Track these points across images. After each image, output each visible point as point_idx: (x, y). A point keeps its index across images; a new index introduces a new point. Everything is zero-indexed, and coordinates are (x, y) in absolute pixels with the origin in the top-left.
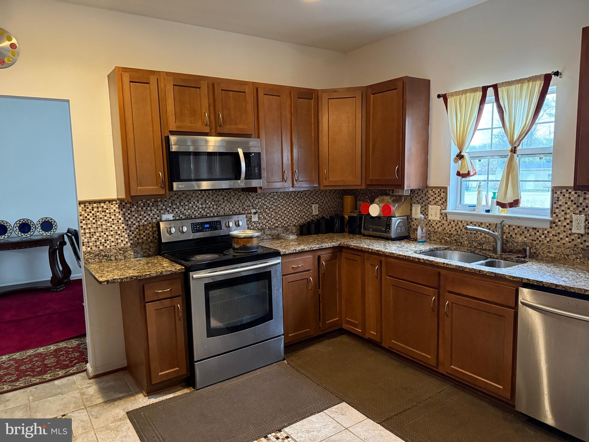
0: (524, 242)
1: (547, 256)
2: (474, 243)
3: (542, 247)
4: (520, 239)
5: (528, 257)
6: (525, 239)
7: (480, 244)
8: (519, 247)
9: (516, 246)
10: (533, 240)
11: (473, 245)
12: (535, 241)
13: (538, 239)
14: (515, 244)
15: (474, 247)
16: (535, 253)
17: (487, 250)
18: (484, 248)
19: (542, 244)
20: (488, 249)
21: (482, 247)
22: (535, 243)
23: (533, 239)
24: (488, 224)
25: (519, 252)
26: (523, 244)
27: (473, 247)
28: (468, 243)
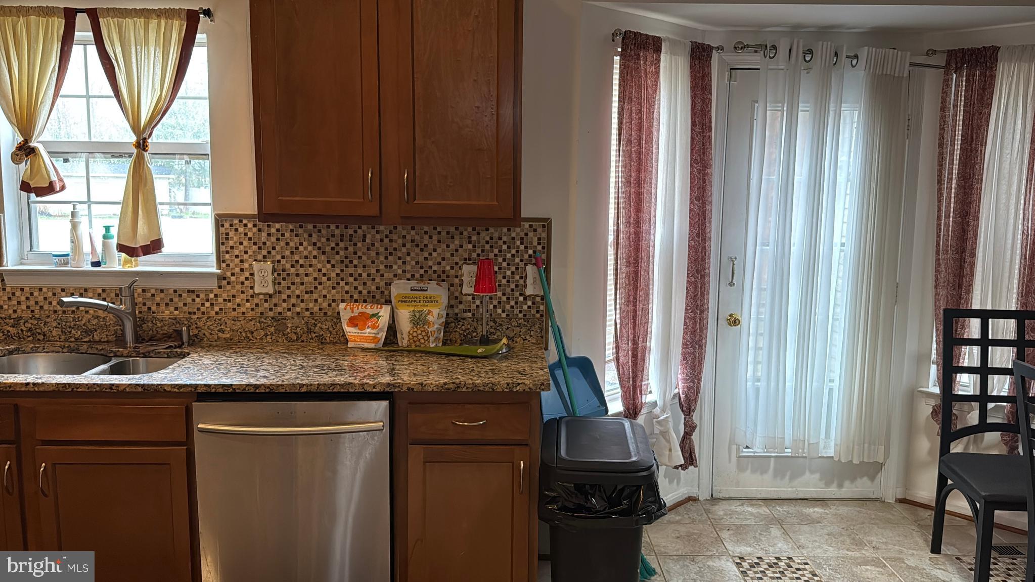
0: (175, 319)
1: (218, 338)
2: (73, 332)
3: (209, 324)
4: (167, 313)
5: (186, 344)
6: (176, 313)
7: (88, 332)
8: (166, 328)
9: (162, 327)
10: (190, 313)
11: (71, 337)
12: (194, 313)
13: (198, 309)
14: (159, 325)
15: (75, 338)
16: (196, 336)
17: (104, 342)
18: (97, 338)
19: (208, 318)
20: (106, 339)
21: (93, 337)
22: (195, 317)
23: (190, 311)
24: (100, 291)
25: (167, 337)
26: (174, 322)
27: (73, 339)
28: (60, 333)
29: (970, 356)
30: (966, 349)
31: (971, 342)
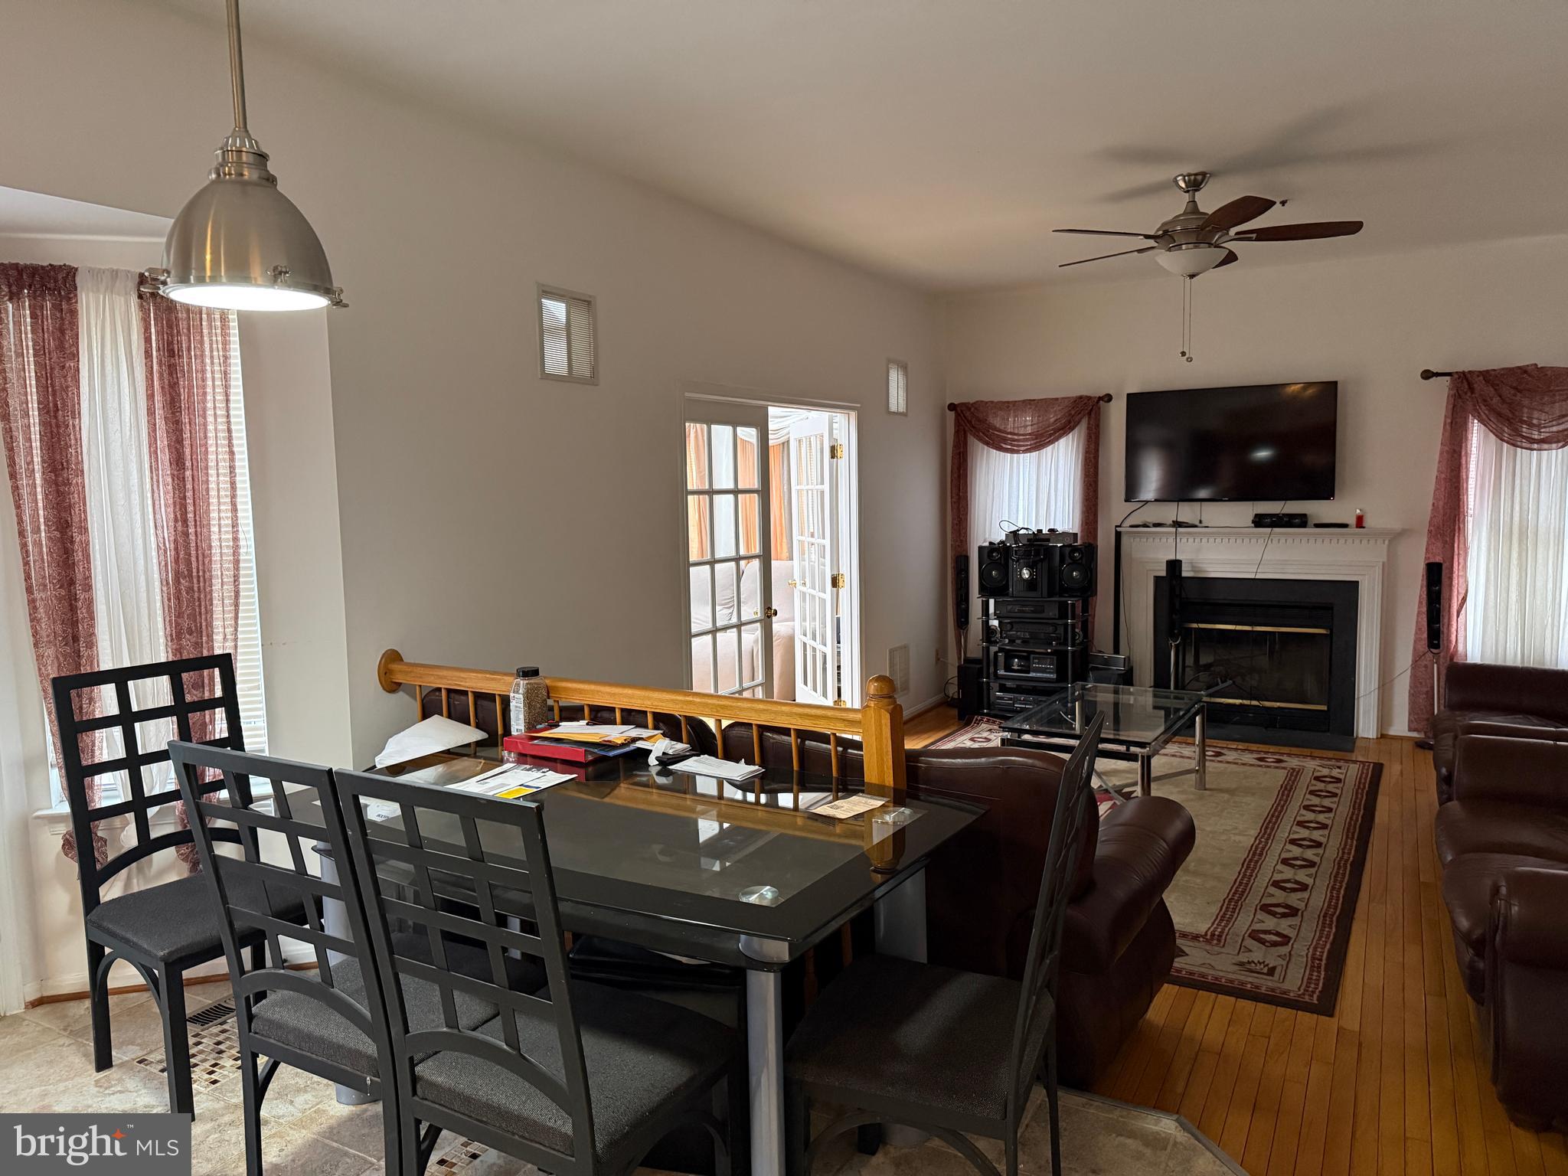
29: (108, 744)
30: (100, 734)
31: (107, 722)
